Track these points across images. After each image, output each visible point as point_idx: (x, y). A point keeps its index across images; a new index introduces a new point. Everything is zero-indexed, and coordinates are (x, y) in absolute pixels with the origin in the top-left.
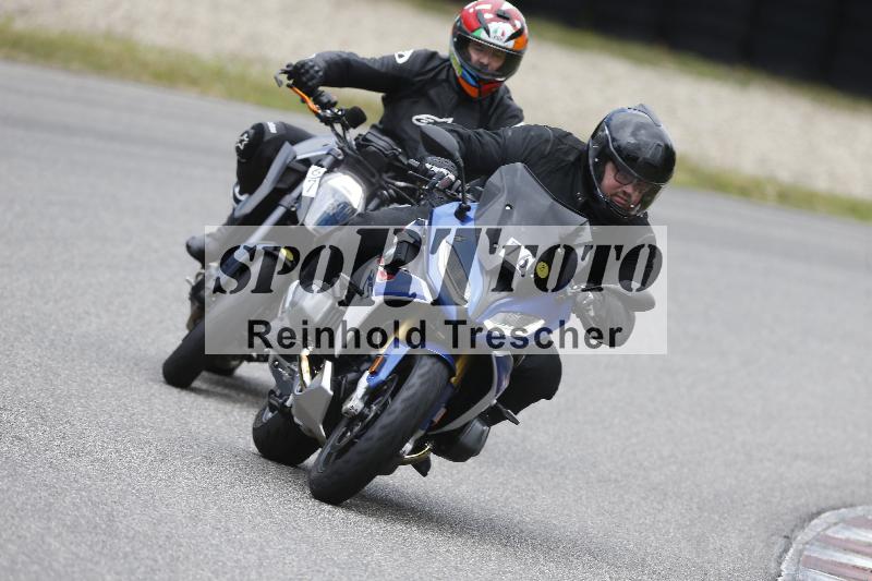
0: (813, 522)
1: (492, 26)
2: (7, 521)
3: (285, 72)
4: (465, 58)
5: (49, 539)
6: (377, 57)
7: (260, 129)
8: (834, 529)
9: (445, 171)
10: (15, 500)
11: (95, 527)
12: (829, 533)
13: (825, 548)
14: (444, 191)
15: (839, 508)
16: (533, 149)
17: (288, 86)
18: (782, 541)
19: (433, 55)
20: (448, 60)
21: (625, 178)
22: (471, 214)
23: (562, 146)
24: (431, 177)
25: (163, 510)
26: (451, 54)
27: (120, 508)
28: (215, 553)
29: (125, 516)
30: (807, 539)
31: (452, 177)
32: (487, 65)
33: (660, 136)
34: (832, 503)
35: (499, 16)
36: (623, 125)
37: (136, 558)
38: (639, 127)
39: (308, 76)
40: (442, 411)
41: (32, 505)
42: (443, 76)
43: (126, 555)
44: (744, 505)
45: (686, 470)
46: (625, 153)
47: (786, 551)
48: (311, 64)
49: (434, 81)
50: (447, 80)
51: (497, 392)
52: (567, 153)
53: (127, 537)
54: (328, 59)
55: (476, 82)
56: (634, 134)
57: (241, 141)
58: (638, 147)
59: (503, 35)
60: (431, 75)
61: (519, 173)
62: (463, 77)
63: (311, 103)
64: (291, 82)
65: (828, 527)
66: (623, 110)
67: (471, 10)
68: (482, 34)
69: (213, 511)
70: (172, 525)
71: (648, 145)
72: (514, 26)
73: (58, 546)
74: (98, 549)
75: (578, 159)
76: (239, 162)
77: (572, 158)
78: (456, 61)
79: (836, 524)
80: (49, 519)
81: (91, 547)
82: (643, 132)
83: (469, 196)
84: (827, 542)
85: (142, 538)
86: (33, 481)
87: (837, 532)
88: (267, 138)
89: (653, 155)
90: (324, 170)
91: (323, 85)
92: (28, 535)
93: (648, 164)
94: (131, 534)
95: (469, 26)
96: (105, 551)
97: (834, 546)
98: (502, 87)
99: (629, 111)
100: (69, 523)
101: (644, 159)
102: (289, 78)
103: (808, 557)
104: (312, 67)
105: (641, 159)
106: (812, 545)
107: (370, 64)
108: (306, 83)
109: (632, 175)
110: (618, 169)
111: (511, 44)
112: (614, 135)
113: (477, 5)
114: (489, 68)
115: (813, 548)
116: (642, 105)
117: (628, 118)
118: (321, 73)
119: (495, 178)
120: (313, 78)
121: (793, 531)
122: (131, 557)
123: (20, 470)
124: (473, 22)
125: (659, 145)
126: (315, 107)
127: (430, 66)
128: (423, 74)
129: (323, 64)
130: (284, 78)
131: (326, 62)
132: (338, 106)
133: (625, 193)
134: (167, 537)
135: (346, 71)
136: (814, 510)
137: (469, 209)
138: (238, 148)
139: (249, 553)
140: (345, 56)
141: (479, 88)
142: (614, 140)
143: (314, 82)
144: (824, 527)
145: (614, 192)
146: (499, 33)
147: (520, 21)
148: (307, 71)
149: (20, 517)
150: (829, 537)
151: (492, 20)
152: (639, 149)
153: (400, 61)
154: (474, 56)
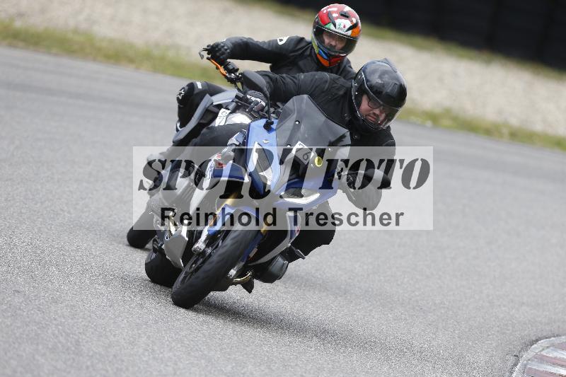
0: (533, 347)
1: (338, 22)
2: (10, 345)
3: (206, 50)
4: (321, 41)
5: (37, 357)
6: (266, 41)
7: (191, 87)
8: (546, 351)
9: (259, 100)
10: (15, 331)
11: (67, 349)
12: (544, 353)
13: (541, 363)
14: (258, 112)
15: (550, 337)
16: (317, 87)
17: (208, 59)
18: (512, 359)
19: (302, 39)
20: (311, 43)
21: (375, 105)
22: (274, 126)
23: (336, 85)
24: (250, 103)
25: (112, 338)
26: (312, 39)
27: (84, 337)
28: (145, 366)
29: (87, 342)
30: (529, 357)
31: (264, 104)
32: (335, 46)
33: (397, 79)
34: (545, 334)
35: (342, 15)
36: (374, 72)
37: (94, 370)
38: (384, 73)
39: (220, 52)
40: (255, 250)
41: (27, 335)
42: (308, 52)
43: (88, 367)
44: (489, 335)
45: (451, 313)
46: (375, 89)
47: (515, 365)
48: (222, 45)
49: (302, 56)
50: (310, 55)
51: (291, 239)
52: (339, 89)
53: (88, 356)
54: (233, 42)
55: (328, 56)
56: (380, 77)
57: (180, 94)
58: (383, 85)
59: (344, 27)
60: (300, 52)
61: (305, 101)
62: (319, 53)
63: (222, 69)
64: (210, 56)
65: (543, 350)
66: (374, 63)
67: (325, 12)
68: (332, 27)
69: (144, 339)
70: (118, 348)
71: (389, 84)
72: (352, 21)
73: (43, 361)
74: (69, 363)
75: (345, 93)
76: (179, 107)
77: (341, 93)
78: (315, 44)
79: (548, 347)
80: (37, 344)
81: (65, 363)
82: (386, 76)
83: (273, 115)
84: (542, 359)
85: (98, 356)
86: (28, 320)
87: (549, 352)
88: (196, 92)
89: (392, 90)
90: (229, 111)
91: (230, 58)
92: (24, 354)
93: (389, 96)
94: (91, 354)
95: (323, 21)
96: (74, 364)
97: (547, 362)
98: (345, 60)
99: (378, 63)
100: (50, 347)
101: (387, 92)
102: (208, 54)
103: (530, 369)
104: (223, 47)
105: (384, 93)
106: (532, 361)
107: (261, 45)
108: (219, 57)
109: (379, 103)
110: (370, 99)
111: (349, 33)
112: (368, 78)
113: (328, 8)
114: (336, 48)
115: (533, 363)
116: (386, 59)
117: (377, 67)
118: (228, 51)
119: (289, 104)
120: (223, 53)
121: (520, 352)
122: (91, 369)
123: (19, 312)
124: (326, 19)
125: (396, 84)
126: (224, 72)
127: (299, 47)
128: (294, 51)
129: (230, 45)
130: (205, 54)
131: (233, 44)
132: (239, 72)
133: (374, 114)
134: (114, 355)
135: (246, 50)
136: (534, 339)
137: (272, 123)
138: (178, 98)
139: (167, 366)
140: (245, 40)
141: (330, 60)
142: (367, 81)
143: (224, 56)
144: (541, 349)
145: (368, 113)
146: (342, 26)
147: (356, 18)
148: (220, 50)
149: (19, 343)
150: (544, 356)
151: (337, 18)
152: (384, 86)
153: (280, 43)
154: (327, 41)
